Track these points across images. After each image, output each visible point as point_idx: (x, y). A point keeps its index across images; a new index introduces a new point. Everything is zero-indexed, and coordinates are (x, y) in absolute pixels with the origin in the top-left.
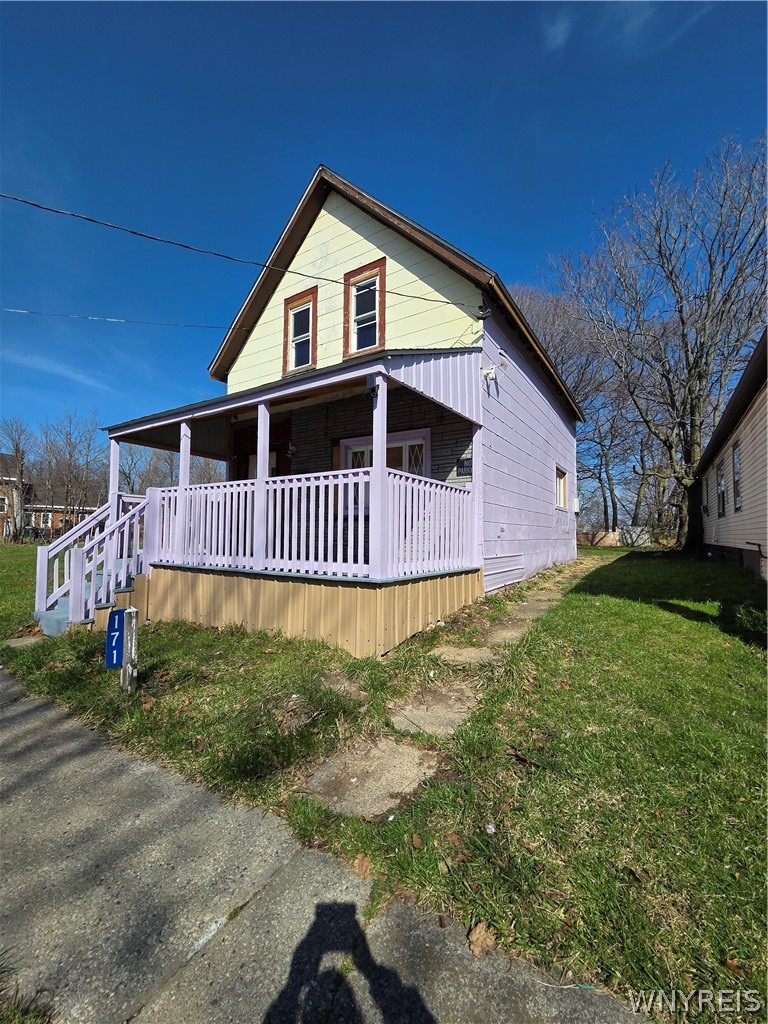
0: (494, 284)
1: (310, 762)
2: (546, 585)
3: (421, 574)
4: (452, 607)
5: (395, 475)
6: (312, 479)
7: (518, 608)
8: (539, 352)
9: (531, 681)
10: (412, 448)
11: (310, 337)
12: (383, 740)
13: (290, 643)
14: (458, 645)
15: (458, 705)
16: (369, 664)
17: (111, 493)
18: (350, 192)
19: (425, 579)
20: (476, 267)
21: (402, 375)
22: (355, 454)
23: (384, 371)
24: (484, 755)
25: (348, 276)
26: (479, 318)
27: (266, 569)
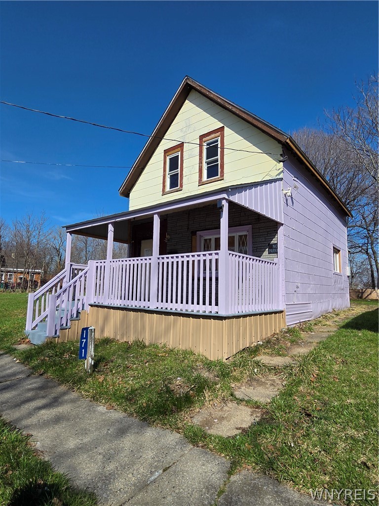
0: (289, 142)
1: (192, 410)
2: (327, 323)
3: (248, 313)
4: (266, 334)
5: (233, 255)
6: (185, 257)
7: (308, 335)
8: (319, 177)
9: (315, 376)
10: (240, 237)
11: (179, 172)
12: (230, 403)
13: (172, 351)
14: (271, 355)
15: (272, 387)
16: (219, 363)
17: (66, 263)
18: (203, 91)
19: (250, 315)
20: (278, 132)
21: (236, 198)
22: (206, 240)
23: (227, 197)
24: (287, 411)
25: (202, 137)
26: (280, 161)
27: (157, 308)
